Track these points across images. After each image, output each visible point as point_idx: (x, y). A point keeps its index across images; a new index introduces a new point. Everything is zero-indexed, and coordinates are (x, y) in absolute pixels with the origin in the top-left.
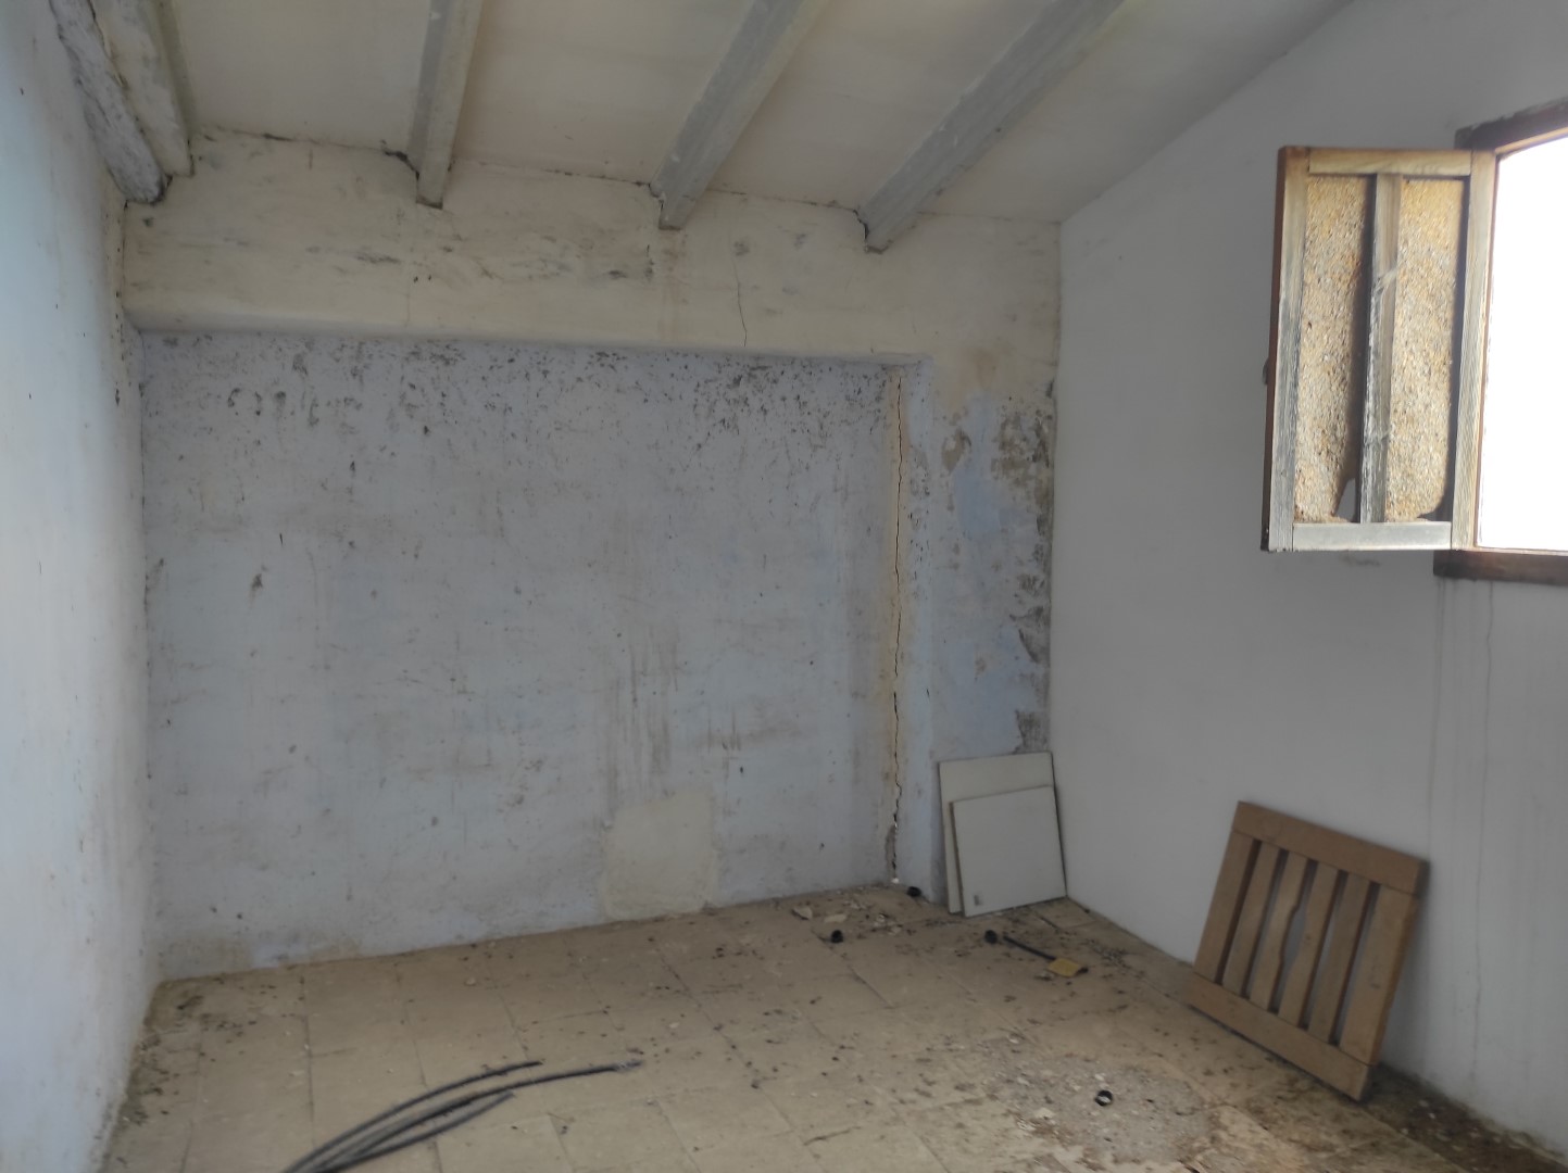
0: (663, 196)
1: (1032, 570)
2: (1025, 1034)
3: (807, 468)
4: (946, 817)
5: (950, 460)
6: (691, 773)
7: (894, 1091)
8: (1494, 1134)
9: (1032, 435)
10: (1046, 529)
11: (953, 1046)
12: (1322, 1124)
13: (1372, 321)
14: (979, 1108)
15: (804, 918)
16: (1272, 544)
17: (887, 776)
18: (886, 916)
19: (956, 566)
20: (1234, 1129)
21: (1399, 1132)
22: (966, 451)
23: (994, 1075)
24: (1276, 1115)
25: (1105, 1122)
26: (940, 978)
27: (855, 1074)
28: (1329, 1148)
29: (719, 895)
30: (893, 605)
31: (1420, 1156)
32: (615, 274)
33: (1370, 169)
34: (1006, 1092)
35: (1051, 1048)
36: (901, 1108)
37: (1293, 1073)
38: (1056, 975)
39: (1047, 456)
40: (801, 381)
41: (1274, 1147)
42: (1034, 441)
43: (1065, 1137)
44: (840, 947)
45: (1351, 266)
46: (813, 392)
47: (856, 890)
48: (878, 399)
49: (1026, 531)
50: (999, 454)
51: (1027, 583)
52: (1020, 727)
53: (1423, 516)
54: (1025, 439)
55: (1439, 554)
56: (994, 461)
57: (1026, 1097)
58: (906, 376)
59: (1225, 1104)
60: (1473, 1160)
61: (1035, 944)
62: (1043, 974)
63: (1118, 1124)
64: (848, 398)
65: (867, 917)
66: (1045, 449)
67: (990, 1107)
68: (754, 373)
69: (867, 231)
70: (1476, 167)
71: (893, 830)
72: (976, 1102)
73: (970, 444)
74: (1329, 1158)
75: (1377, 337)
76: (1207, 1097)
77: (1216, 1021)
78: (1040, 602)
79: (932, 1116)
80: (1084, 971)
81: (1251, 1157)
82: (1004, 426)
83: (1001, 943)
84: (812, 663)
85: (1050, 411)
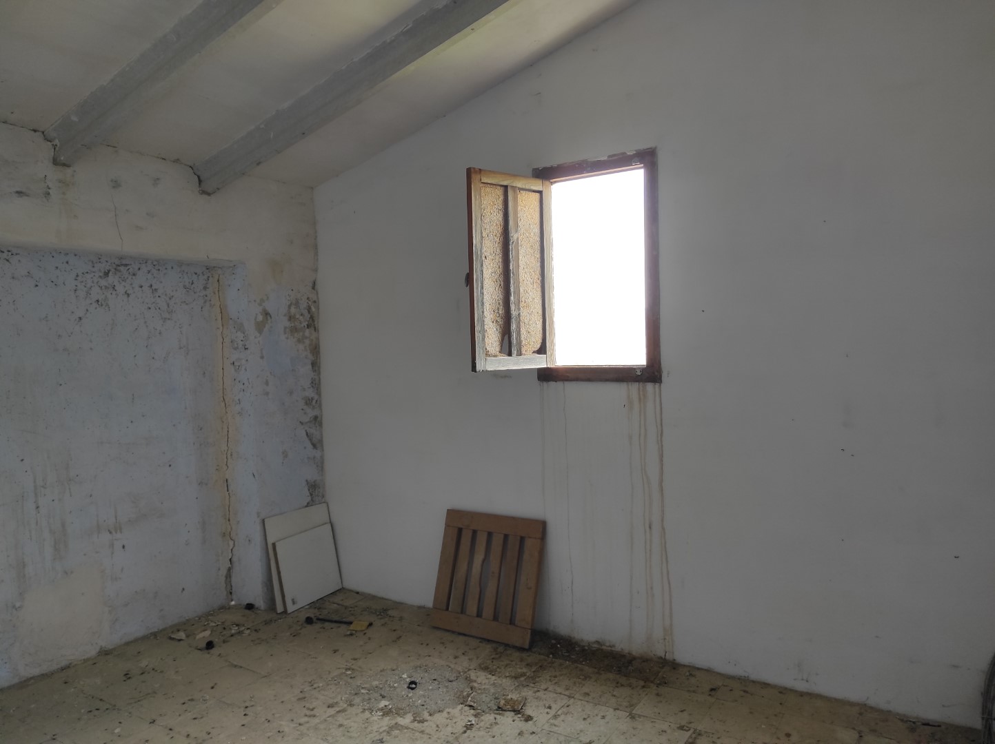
0: (56, 142)
1: (310, 393)
2: (353, 667)
3: (160, 333)
4: (270, 554)
5: (260, 327)
6: (85, 555)
7: (292, 720)
8: (584, 646)
9: (305, 313)
10: (317, 369)
11: (315, 686)
12: (516, 664)
13: (511, 257)
14: (346, 713)
15: (180, 640)
16: (478, 369)
17: (224, 535)
18: (237, 625)
19: (267, 394)
20: (479, 680)
21: (548, 657)
22: (269, 322)
23: (346, 693)
24: (495, 667)
25: (417, 696)
26: (288, 651)
27: (263, 719)
28: (523, 675)
29: (110, 639)
30: (223, 422)
31: (561, 665)
32: (19, 193)
33: (505, 183)
34: (357, 700)
35: (371, 670)
36: (302, 728)
37: (494, 645)
38: (356, 631)
39: (314, 325)
40: (153, 275)
41: (500, 682)
42: (307, 316)
43: (400, 712)
44: (214, 651)
45: (500, 230)
46: (161, 282)
47: (208, 615)
48: (205, 288)
49: (305, 370)
50: (288, 324)
51: (308, 402)
52: (309, 490)
53: (534, 352)
54: (302, 315)
55: (539, 370)
56: (285, 328)
57: (370, 699)
58: (223, 274)
59: (469, 670)
60: (581, 660)
61: (336, 618)
62: (348, 633)
63: (424, 696)
64: (185, 287)
65: (224, 628)
66: (313, 321)
67: (351, 710)
68: (118, 268)
69: (200, 181)
70: (544, 187)
71: (229, 569)
72: (344, 711)
73: (271, 316)
74: (525, 679)
75: (513, 265)
76: (460, 669)
77: (448, 631)
78: (316, 412)
79: (322, 726)
80: (371, 624)
81: (492, 691)
82: (290, 306)
83: (316, 623)
84: (170, 466)
85: (315, 298)
